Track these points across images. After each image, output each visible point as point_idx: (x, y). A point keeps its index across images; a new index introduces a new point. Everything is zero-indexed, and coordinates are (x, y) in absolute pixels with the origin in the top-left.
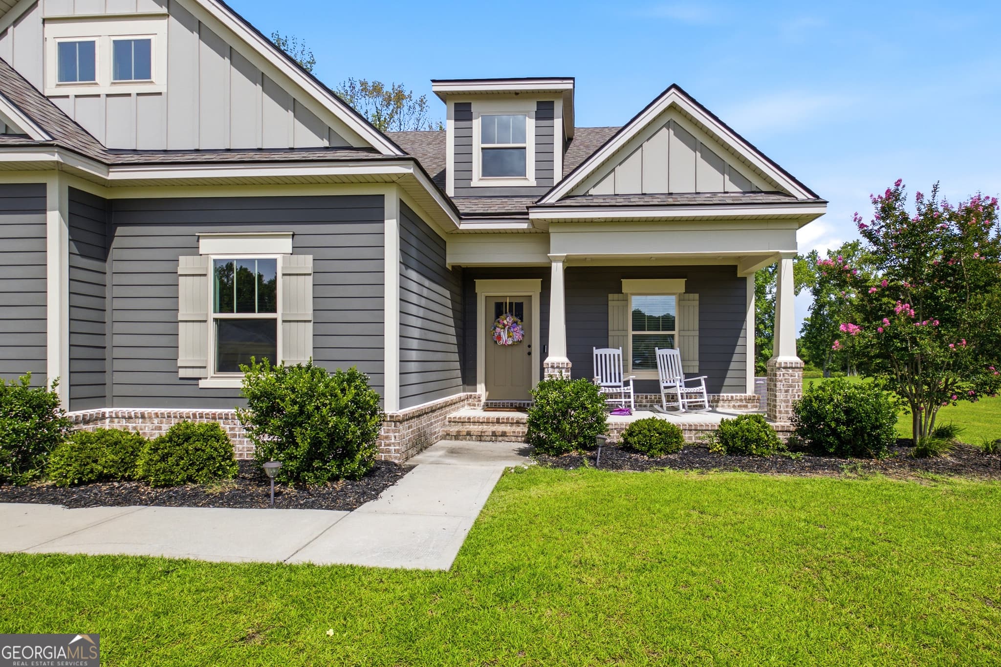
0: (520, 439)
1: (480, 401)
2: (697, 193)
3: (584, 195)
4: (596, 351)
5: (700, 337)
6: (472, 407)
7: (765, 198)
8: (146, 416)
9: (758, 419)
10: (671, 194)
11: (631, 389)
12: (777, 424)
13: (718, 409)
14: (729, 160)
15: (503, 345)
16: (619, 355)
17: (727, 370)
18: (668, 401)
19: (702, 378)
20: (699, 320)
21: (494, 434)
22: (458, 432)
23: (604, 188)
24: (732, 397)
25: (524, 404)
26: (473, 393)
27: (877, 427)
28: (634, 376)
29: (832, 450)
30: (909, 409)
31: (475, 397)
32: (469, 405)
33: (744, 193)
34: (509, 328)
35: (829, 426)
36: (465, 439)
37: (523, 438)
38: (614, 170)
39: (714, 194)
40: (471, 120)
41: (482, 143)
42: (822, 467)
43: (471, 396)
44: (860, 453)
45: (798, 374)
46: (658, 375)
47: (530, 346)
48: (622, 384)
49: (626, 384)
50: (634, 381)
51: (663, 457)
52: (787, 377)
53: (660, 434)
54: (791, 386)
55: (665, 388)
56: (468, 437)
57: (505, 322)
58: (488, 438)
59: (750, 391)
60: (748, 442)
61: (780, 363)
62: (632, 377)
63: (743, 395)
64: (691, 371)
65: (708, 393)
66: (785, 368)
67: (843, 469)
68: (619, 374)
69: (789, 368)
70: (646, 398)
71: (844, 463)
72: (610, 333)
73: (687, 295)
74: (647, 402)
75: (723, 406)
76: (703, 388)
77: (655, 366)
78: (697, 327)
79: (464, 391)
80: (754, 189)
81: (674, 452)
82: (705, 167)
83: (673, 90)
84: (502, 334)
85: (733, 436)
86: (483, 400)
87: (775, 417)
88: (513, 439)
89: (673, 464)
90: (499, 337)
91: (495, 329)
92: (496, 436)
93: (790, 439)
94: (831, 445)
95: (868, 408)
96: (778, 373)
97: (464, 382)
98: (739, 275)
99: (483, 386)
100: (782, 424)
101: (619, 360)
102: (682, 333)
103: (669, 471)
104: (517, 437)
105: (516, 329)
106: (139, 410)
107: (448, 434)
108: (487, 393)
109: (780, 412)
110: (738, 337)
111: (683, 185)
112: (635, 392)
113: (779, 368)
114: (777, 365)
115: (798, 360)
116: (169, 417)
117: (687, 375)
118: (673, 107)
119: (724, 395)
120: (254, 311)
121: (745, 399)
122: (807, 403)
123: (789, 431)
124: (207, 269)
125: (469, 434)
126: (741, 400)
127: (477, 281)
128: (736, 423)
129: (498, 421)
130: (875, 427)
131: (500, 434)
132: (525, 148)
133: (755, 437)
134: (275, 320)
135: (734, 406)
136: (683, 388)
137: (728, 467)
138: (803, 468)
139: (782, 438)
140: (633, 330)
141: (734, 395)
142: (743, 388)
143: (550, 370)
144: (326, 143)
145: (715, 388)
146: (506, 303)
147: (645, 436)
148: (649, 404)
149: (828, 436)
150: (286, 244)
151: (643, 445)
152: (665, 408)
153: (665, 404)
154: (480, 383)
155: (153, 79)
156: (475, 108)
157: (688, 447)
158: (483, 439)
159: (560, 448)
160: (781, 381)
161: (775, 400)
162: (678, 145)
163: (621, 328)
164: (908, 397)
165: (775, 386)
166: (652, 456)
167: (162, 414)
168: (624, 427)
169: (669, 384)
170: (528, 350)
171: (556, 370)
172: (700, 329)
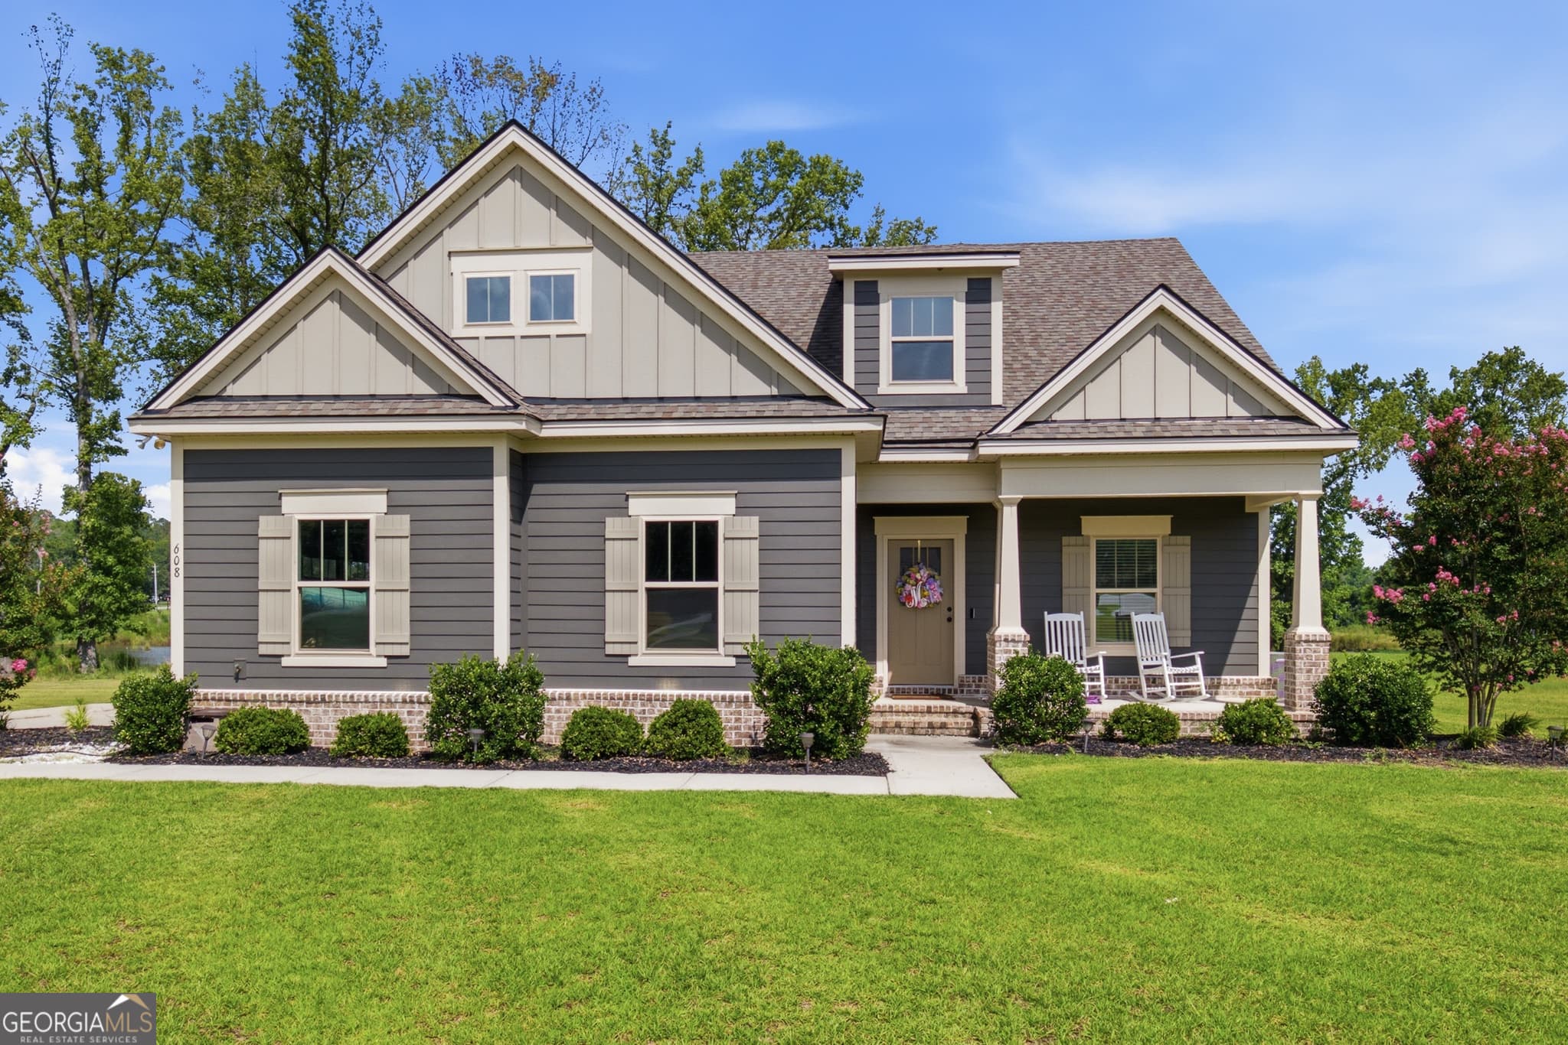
0: (964, 731)
1: (882, 685)
2: (1191, 418)
3: (1046, 421)
4: (1049, 618)
5: (1192, 597)
7: (1280, 426)
8: (572, 697)
9: (1269, 703)
10: (1157, 419)
11: (1099, 668)
12: (1297, 713)
13: (1218, 698)
14: (1233, 377)
15: (916, 609)
16: (1079, 623)
17: (1230, 642)
18: (1148, 686)
19: (1197, 655)
20: (1192, 573)
21: (931, 726)
22: (885, 723)
23: (1072, 411)
24: (1238, 681)
25: (944, 690)
27: (1405, 711)
28: (1103, 651)
29: (1355, 738)
30: (1464, 691)
33: (1253, 418)
34: (924, 585)
35: (1353, 711)
37: (967, 732)
38: (1084, 388)
39: (1214, 419)
40: (878, 303)
41: (894, 335)
42: (1342, 755)
44: (1390, 743)
45: (1323, 649)
46: (1135, 649)
47: (950, 609)
48: (1084, 662)
49: (1093, 661)
50: (1105, 658)
51: (1157, 746)
52: (1308, 653)
53: (1153, 720)
54: (1314, 665)
55: (1146, 667)
56: (897, 730)
57: (918, 576)
58: (923, 731)
59: (1264, 673)
60: (1258, 728)
61: (1300, 636)
62: (1101, 653)
63: (1254, 677)
64: (1180, 644)
65: (1204, 675)
66: (1307, 641)
67: (1364, 758)
68: (1081, 648)
69: (1313, 641)
70: (1117, 681)
71: (1368, 753)
72: (1065, 591)
73: (1173, 538)
74: (1118, 687)
75: (1225, 694)
76: (1198, 668)
77: (1131, 638)
78: (1188, 583)
80: (1265, 413)
81: (1170, 742)
82: (1202, 384)
83: (1161, 291)
84: (913, 593)
85: (1239, 723)
86: (886, 684)
87: (1294, 704)
88: (957, 732)
89: (1171, 752)
90: (909, 597)
91: (904, 585)
92: (933, 729)
93: (1312, 732)
94: (1354, 733)
95: (1395, 689)
96: (1298, 648)
98: (1247, 511)
99: (885, 663)
100: (1303, 713)
101: (1080, 629)
102: (1167, 591)
103: (1167, 757)
104: (960, 729)
105: (932, 586)
106: (565, 691)
108: (891, 674)
109: (1301, 698)
110: (1247, 596)
111: (1173, 407)
112: (1106, 673)
113: (1299, 642)
114: (1297, 639)
115: (1324, 631)
116: (598, 698)
117: (1174, 650)
118: (1161, 310)
119: (1226, 678)
120: (691, 579)
121: (1257, 684)
122: (1327, 683)
123: (1311, 722)
124: (637, 532)
125: (898, 725)
126: (1251, 685)
127: (877, 519)
128: (1244, 708)
129: (929, 711)
130: (1402, 711)
131: (939, 726)
132: (952, 342)
133: (1265, 722)
134: (716, 590)
135: (1241, 694)
136: (1170, 667)
137: (1232, 755)
138: (1319, 757)
139: (1303, 731)
140: (1098, 586)
141: (1241, 678)
142: (1254, 668)
143: (1003, 643)
144: (775, 392)
145: (1213, 669)
146: (916, 549)
147: (1135, 722)
148: (1120, 691)
149: (1351, 722)
150: (728, 505)
151: (1133, 732)
152: (1145, 695)
153: (1145, 690)
154: (882, 661)
155: (576, 319)
156: (883, 288)
157: (1183, 739)
158: (916, 731)
159: (1036, 736)
160: (1302, 658)
161: (1294, 683)
162: (1166, 355)
163: (1080, 584)
164: (1462, 677)
165: (1294, 664)
166: (1144, 746)
167: (591, 695)
168: (1100, 716)
169: (1150, 663)
170: (948, 614)
171: (1011, 644)
172: (1192, 586)
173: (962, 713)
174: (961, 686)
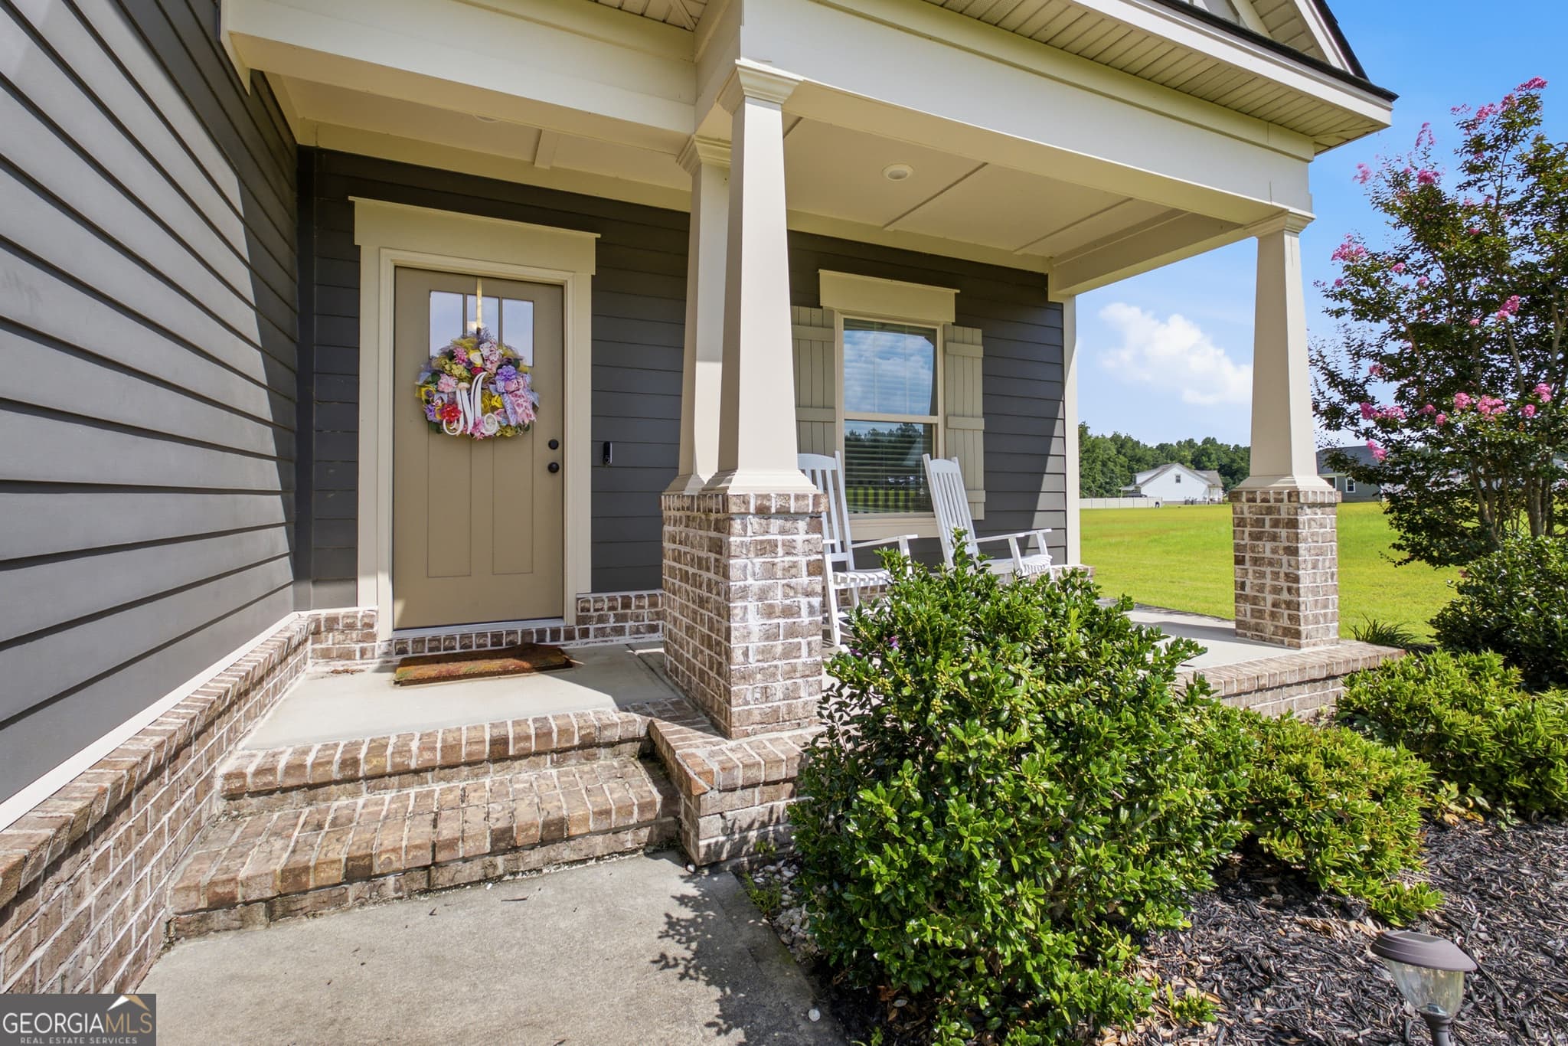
0: (628, 840)
1: (372, 637)
5: (985, 434)
6: (339, 665)
12: (1304, 652)
15: (468, 438)
16: (834, 473)
20: (982, 393)
22: (293, 866)
25: (541, 633)
26: (341, 611)
31: (351, 627)
32: (326, 655)
34: (490, 381)
36: (339, 902)
37: (644, 833)
43: (332, 622)
45: (1330, 520)
47: (553, 445)
48: (849, 556)
56: (356, 892)
57: (476, 358)
59: (1075, 558)
61: (1305, 494)
66: (1312, 506)
69: (1318, 506)
73: (957, 329)
76: (1047, 559)
78: (979, 409)
79: (300, 605)
84: (462, 399)
86: (384, 631)
87: (1292, 634)
88: (599, 843)
90: (451, 411)
91: (434, 379)
92: (516, 849)
96: (1300, 518)
97: (301, 572)
98: (1051, 299)
99: (385, 581)
102: (950, 422)
105: (513, 386)
107: (226, 903)
108: (399, 606)
109: (1306, 619)
110: (1051, 436)
113: (1302, 507)
114: (1300, 499)
125: (357, 865)
127: (361, 203)
131: (536, 833)
142: (1061, 552)
143: (754, 522)
154: (374, 572)
158: (442, 878)
163: (818, 399)
165: (1289, 551)
170: (551, 456)
171: (776, 524)
172: (985, 415)
173: (611, 745)
174: (580, 620)
